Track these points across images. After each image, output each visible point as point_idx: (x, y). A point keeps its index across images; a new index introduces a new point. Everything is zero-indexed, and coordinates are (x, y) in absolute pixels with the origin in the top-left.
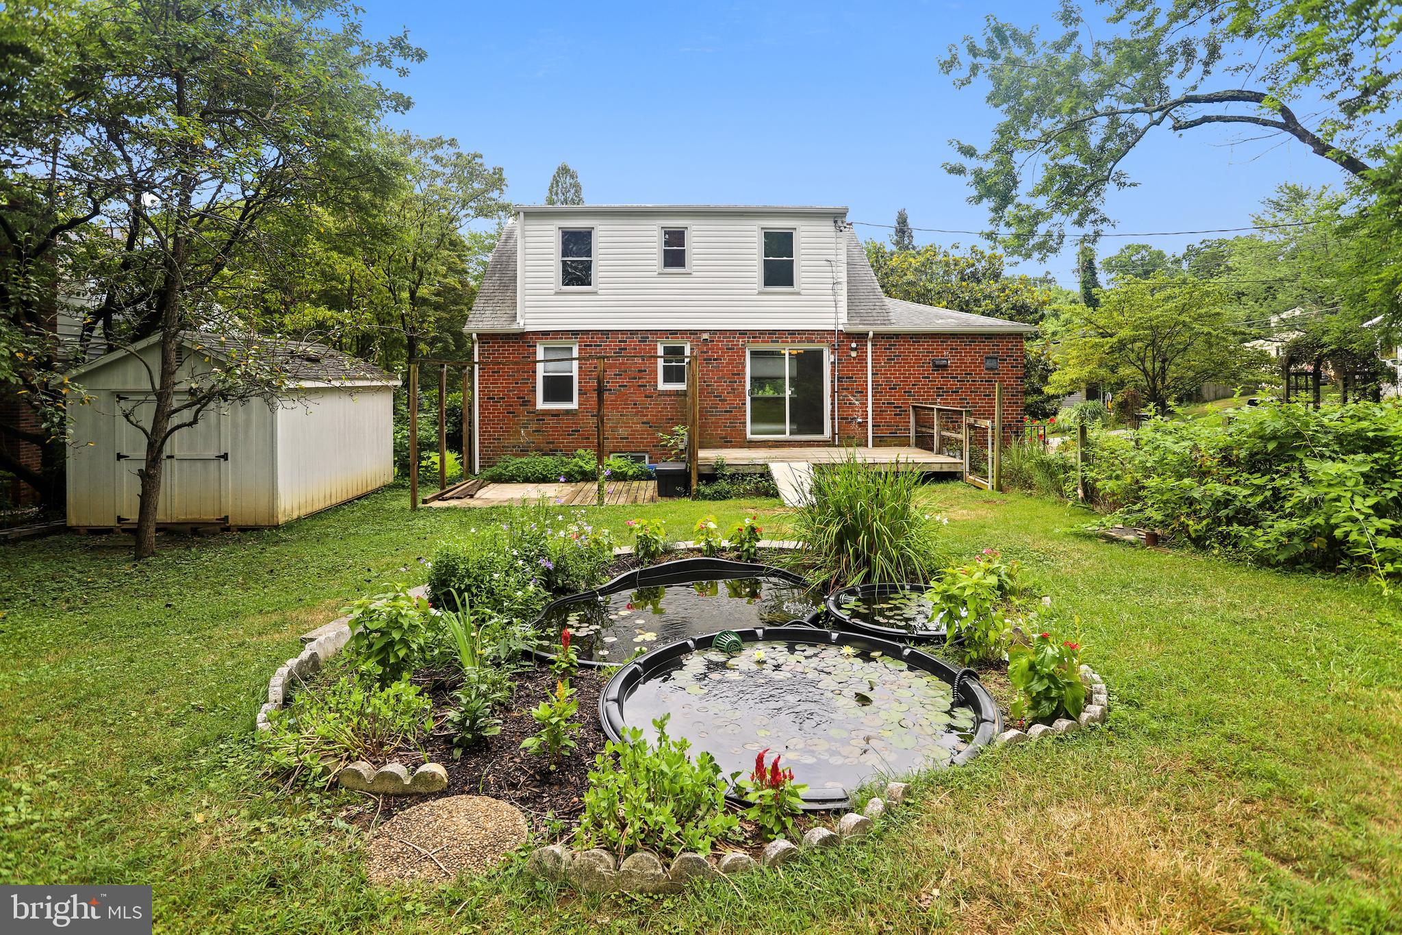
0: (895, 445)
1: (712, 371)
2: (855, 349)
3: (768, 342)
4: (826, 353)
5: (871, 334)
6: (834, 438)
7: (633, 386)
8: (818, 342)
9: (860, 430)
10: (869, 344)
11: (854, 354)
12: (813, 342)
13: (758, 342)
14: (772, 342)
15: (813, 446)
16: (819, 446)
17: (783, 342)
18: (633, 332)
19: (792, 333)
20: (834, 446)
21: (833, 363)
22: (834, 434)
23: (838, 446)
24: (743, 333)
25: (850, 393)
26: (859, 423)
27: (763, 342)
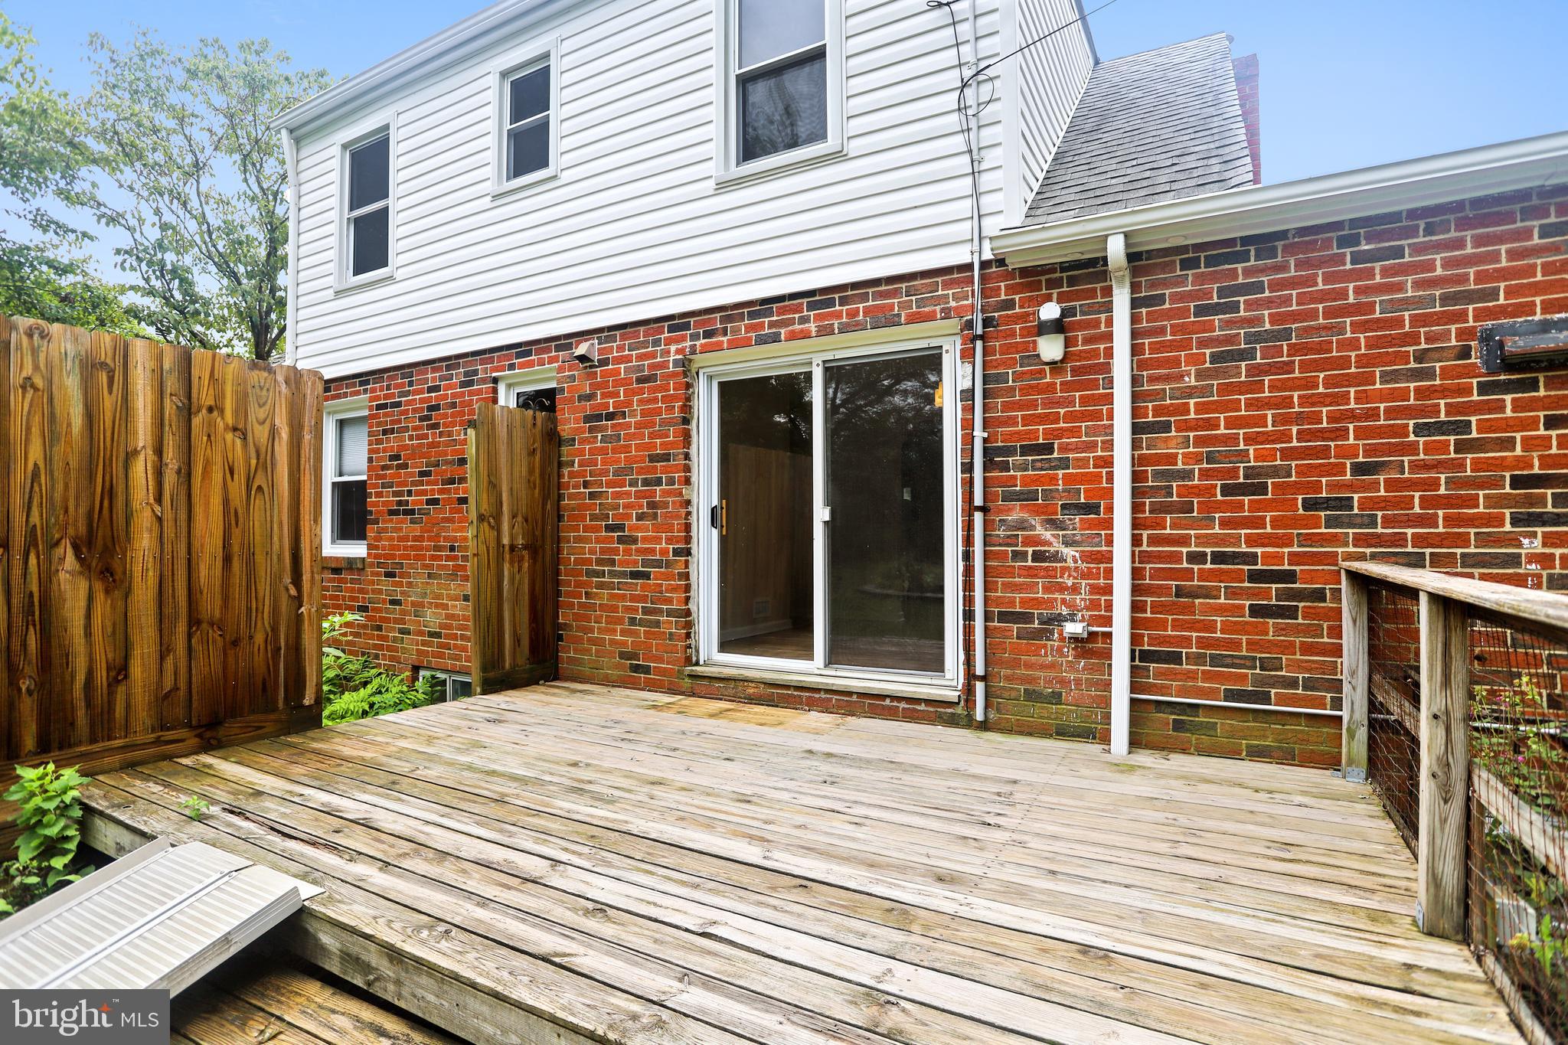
0: (1258, 754)
1: (603, 451)
2: (1058, 326)
3: (746, 343)
4: (951, 362)
5: (1116, 249)
6: (969, 690)
7: (449, 501)
8: (913, 319)
9: (1076, 670)
10: (1121, 299)
11: (1051, 348)
12: (893, 322)
13: (718, 347)
14: (762, 341)
15: (890, 714)
16: (911, 717)
17: (793, 337)
18: (451, 362)
19: (820, 298)
20: (969, 723)
21: (968, 395)
22: (970, 676)
23: (984, 726)
24: (677, 323)
25: (1037, 511)
26: (1075, 639)
27: (734, 345)
